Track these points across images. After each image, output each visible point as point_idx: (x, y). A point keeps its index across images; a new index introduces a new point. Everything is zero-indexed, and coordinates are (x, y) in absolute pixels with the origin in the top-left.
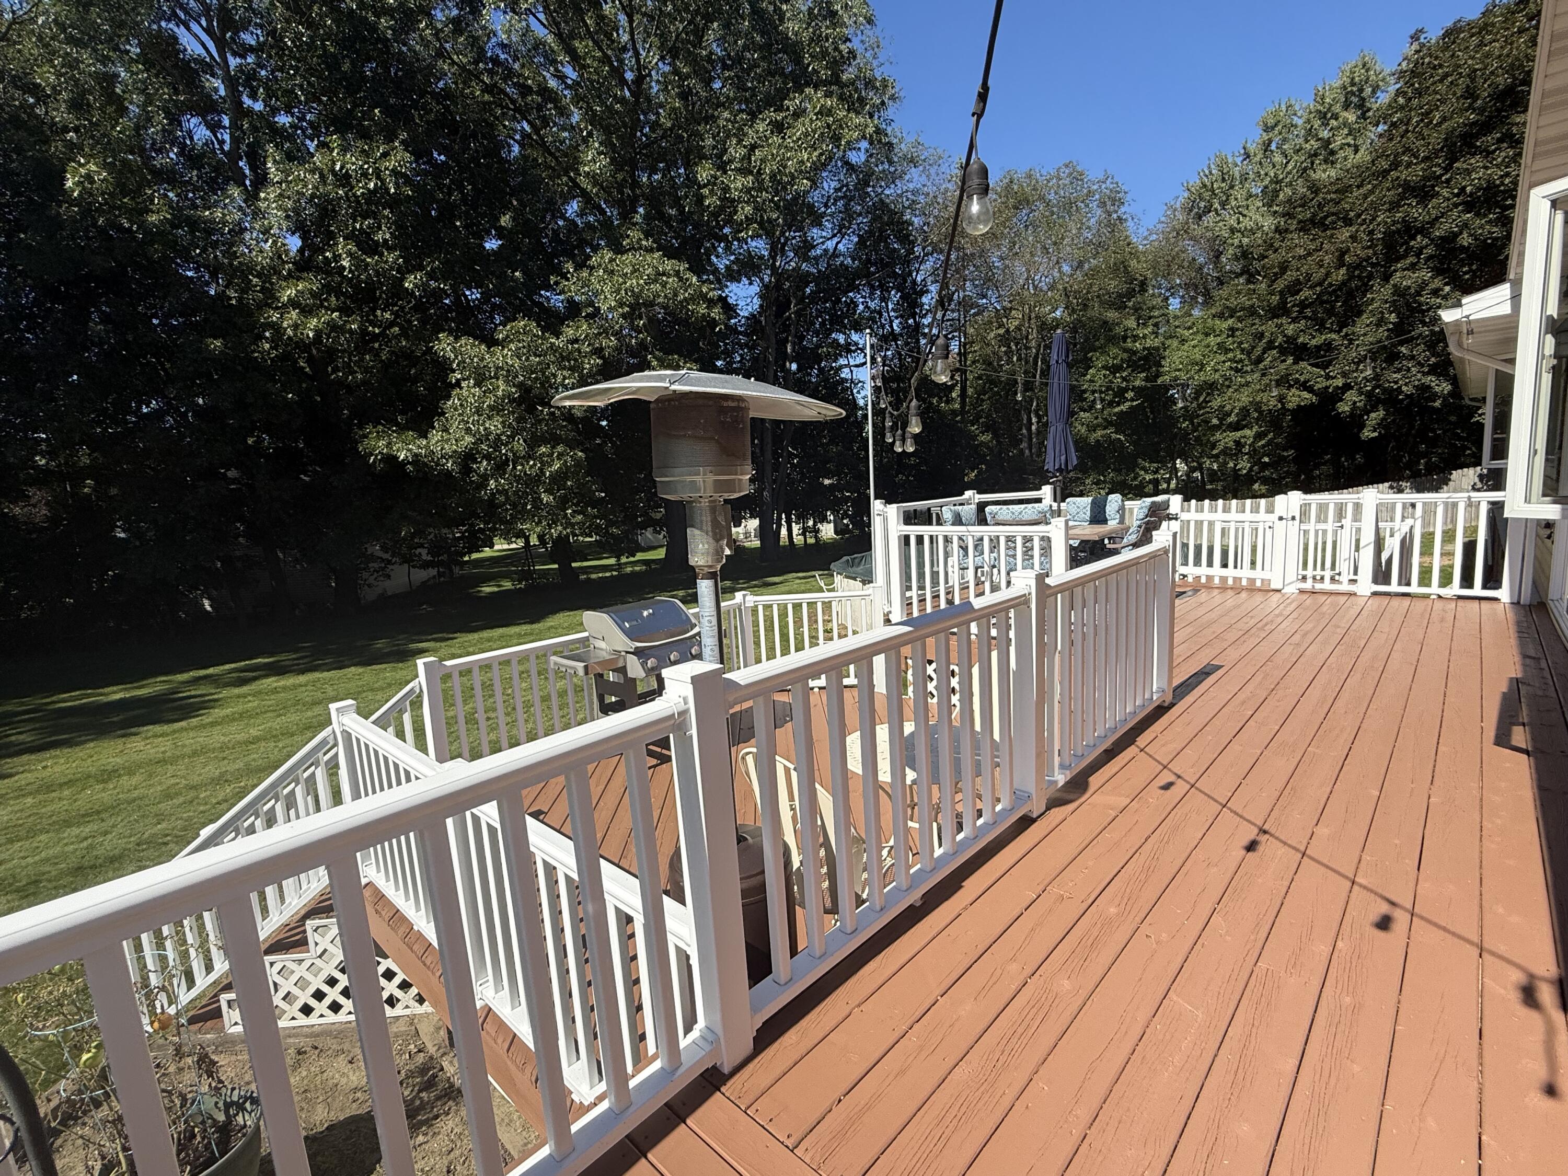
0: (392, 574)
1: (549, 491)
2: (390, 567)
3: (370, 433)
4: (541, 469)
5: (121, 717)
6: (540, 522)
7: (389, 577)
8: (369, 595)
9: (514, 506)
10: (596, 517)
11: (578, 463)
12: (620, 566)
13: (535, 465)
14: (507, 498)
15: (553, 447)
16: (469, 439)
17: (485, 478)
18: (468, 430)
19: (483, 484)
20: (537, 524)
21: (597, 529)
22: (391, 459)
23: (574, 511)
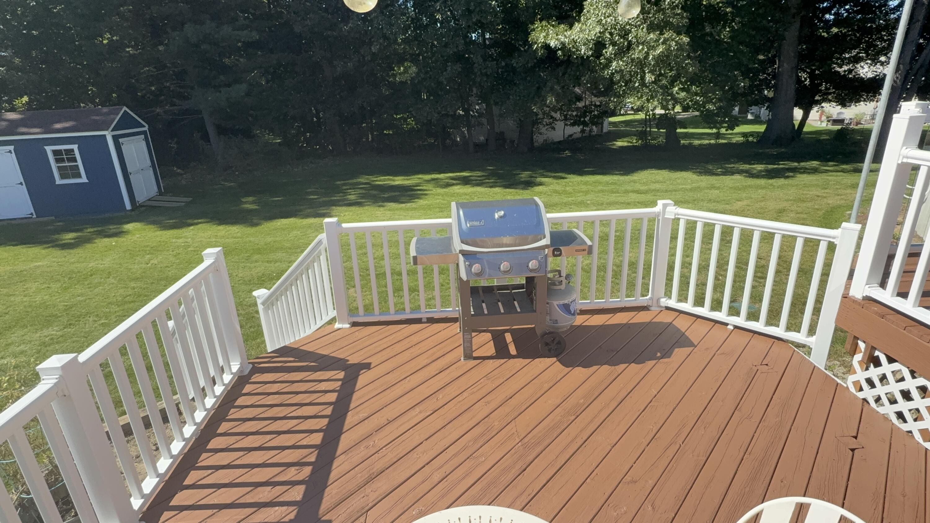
0: (555, 126)
1: (651, 72)
2: (556, 122)
3: (537, 27)
4: (647, 54)
5: (388, 195)
6: (642, 96)
7: (554, 128)
8: (539, 140)
9: (626, 83)
10: (696, 94)
11: (681, 47)
12: (718, 136)
13: (643, 49)
14: (622, 76)
15: (662, 34)
16: (598, 29)
17: (609, 61)
18: (600, 22)
19: (607, 65)
20: (639, 98)
21: (697, 106)
22: (547, 47)
23: (680, 89)
